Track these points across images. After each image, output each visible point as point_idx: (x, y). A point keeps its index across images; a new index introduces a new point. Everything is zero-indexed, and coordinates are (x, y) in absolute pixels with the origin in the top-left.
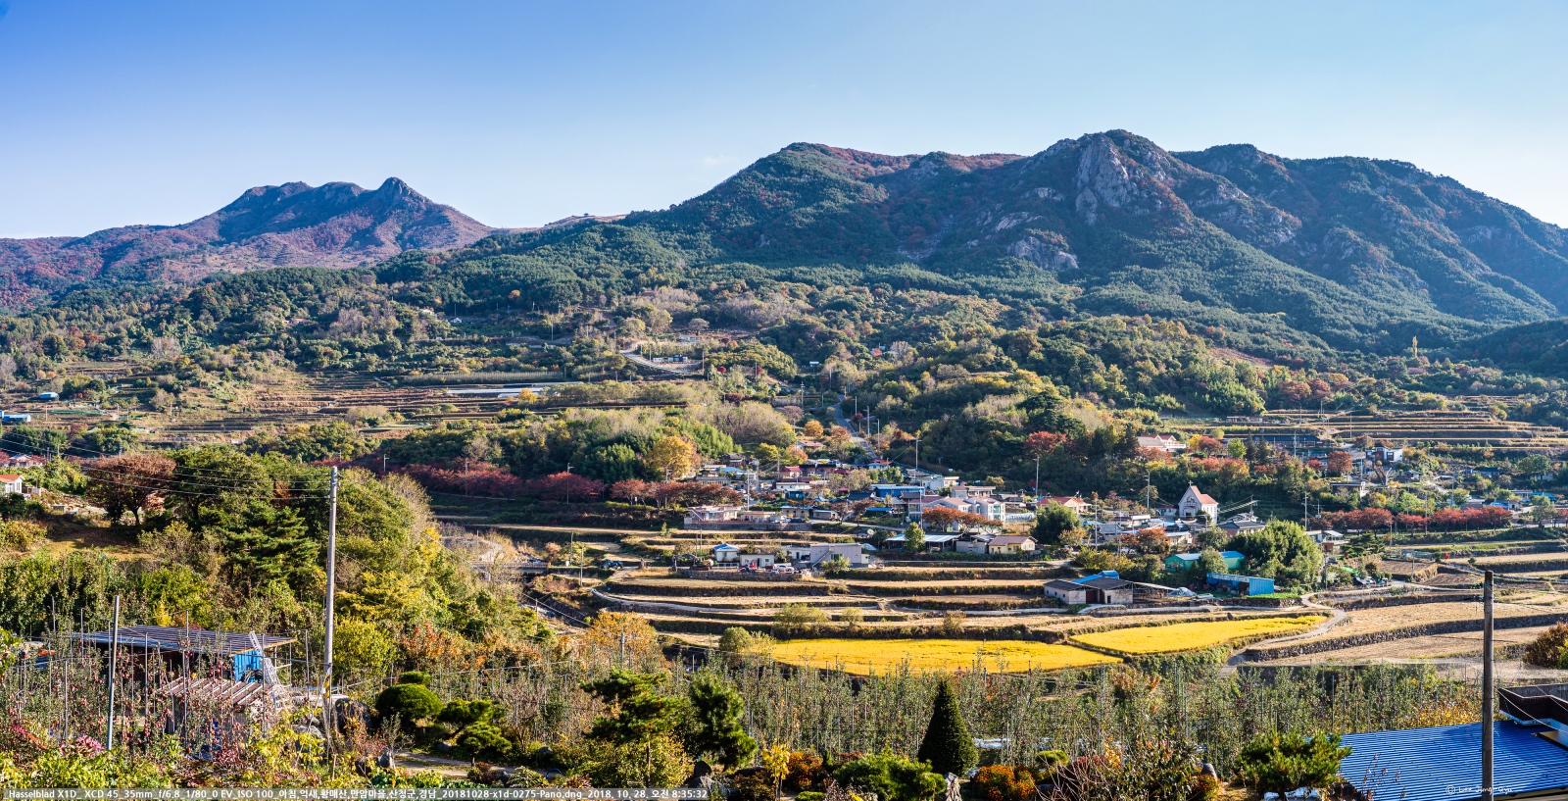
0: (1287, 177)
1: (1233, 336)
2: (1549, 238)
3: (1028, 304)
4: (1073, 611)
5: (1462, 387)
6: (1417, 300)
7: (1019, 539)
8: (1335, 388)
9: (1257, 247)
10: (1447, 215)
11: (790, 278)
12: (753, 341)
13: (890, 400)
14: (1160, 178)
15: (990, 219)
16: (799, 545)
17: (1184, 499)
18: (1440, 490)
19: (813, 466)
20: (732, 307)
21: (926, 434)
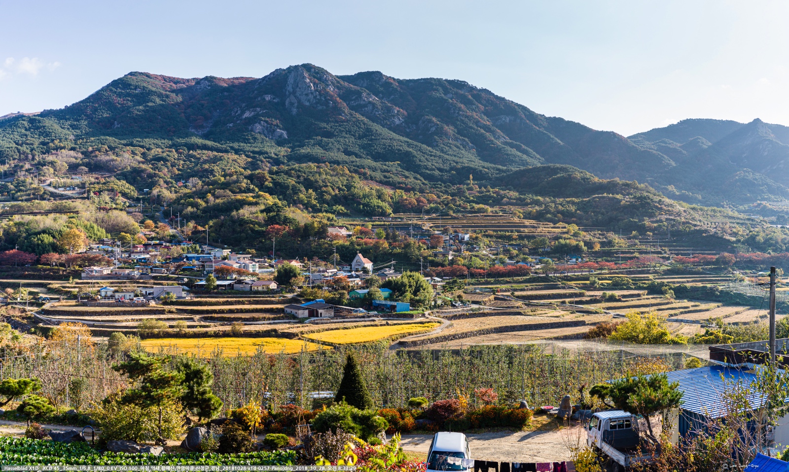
0: (399, 89)
1: (373, 174)
2: (540, 122)
3: (261, 157)
4: (301, 321)
5: (497, 201)
6: (470, 155)
7: (267, 283)
8: (430, 202)
9: (383, 127)
10: (485, 109)
11: (132, 145)
12: (113, 179)
13: (190, 209)
14: (331, 89)
15: (239, 112)
16: (147, 287)
17: (355, 261)
18: (491, 256)
19: (150, 244)
20: (101, 160)
21: (211, 227)
